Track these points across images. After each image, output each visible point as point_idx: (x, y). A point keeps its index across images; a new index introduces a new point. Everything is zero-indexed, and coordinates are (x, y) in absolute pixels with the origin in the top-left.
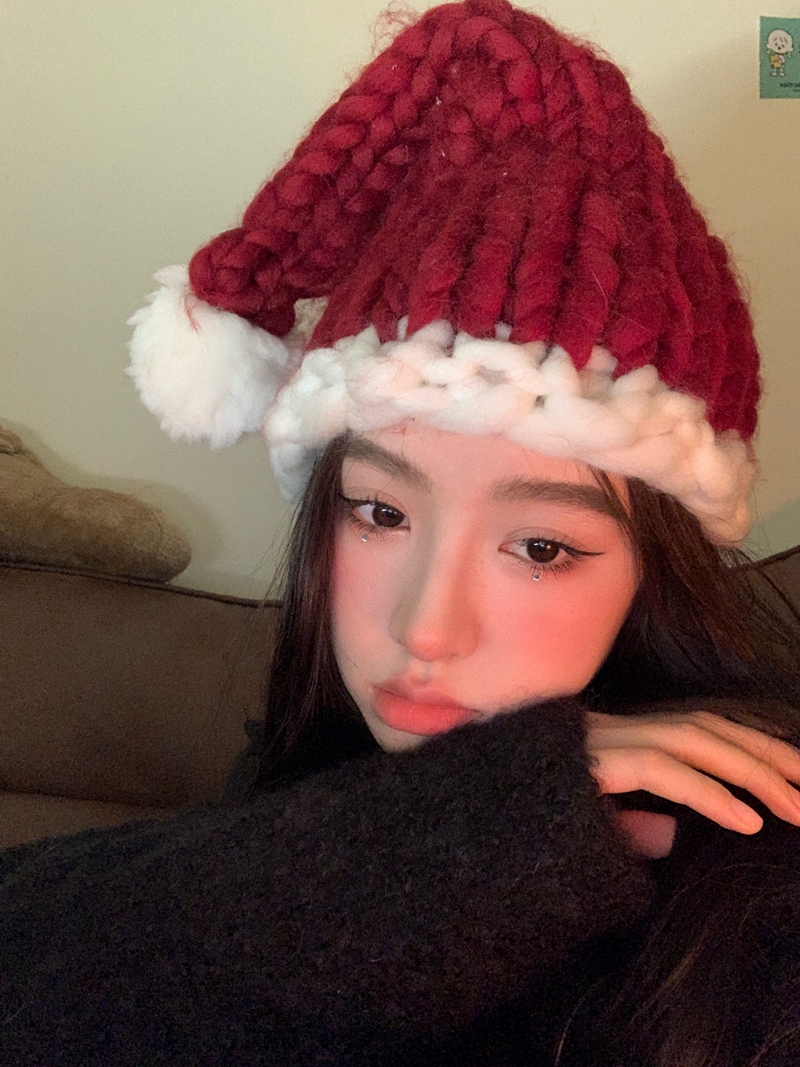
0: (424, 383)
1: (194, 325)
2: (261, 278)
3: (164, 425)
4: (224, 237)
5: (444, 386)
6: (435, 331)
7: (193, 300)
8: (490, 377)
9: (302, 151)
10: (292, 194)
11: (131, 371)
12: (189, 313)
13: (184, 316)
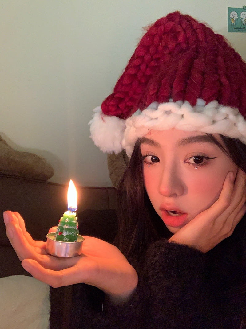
0: (152, 119)
1: (104, 121)
2: (120, 106)
3: (101, 149)
4: (109, 97)
5: (157, 119)
6: (153, 105)
7: (103, 115)
8: (168, 113)
9: (127, 68)
10: (126, 81)
11: (91, 137)
12: (102, 118)
13: (101, 120)
